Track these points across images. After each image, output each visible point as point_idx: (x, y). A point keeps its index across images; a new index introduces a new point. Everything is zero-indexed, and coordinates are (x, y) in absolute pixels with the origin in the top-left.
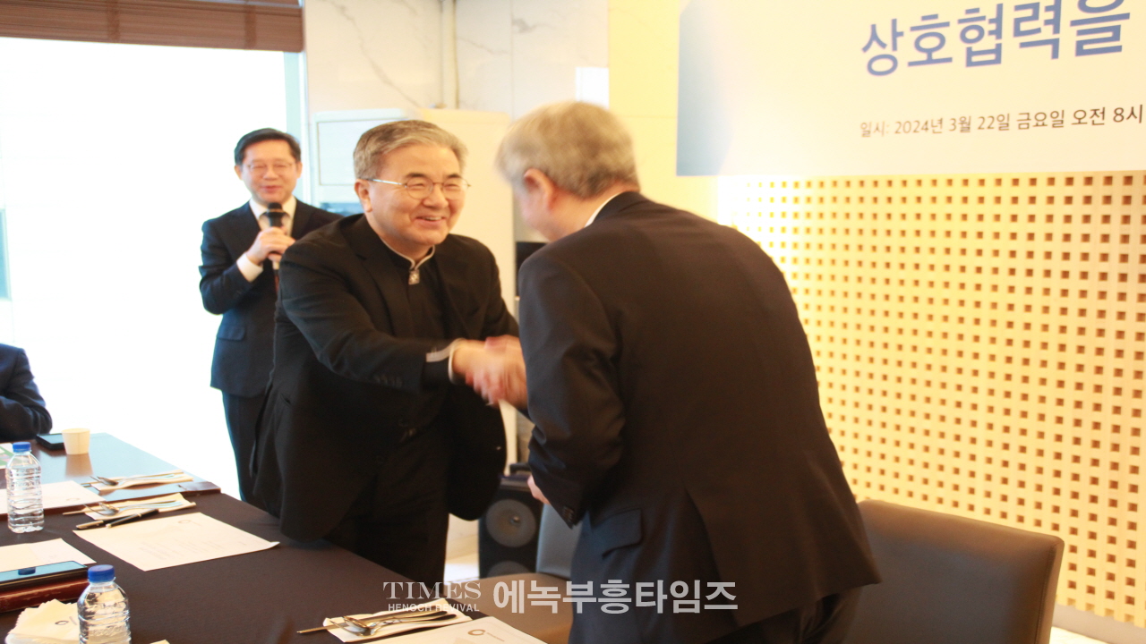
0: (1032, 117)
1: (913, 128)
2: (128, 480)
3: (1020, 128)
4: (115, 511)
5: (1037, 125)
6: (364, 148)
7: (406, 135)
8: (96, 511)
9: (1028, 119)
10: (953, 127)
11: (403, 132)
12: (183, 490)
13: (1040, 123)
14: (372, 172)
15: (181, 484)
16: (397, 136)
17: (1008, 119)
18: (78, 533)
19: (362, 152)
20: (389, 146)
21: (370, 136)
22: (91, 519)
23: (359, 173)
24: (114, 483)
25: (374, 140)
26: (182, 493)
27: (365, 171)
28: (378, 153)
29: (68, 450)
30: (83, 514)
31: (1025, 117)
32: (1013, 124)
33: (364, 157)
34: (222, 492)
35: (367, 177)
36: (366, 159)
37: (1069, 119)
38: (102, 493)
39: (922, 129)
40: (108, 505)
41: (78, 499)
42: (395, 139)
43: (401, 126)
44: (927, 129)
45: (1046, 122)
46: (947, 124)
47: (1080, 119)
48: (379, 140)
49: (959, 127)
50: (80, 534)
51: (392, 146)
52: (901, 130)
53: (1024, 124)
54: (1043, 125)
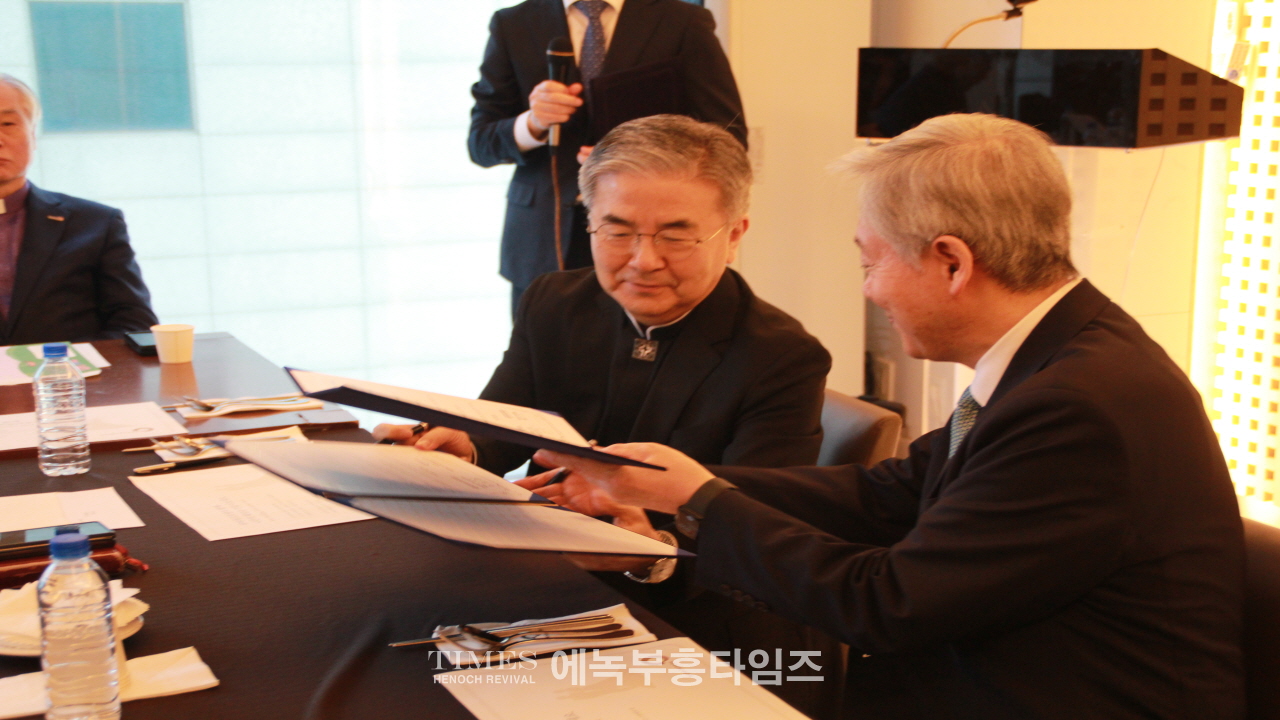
2: (231, 403)
4: (198, 450)
8: (170, 449)
12: (301, 422)
15: (302, 413)
18: (135, 480)
22: (160, 460)
24: (209, 409)
26: (302, 427)
29: (163, 356)
30: (152, 451)
34: (361, 426)
38: (189, 423)
40: (188, 440)
41: (151, 429)
50: (137, 481)
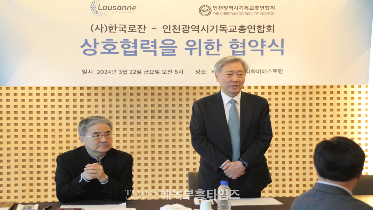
0: (149, 71)
1: (105, 72)
3: (145, 74)
5: (151, 73)
6: (80, 126)
7: (92, 121)
9: (148, 72)
10: (120, 73)
11: (91, 120)
13: (152, 73)
14: (83, 134)
16: (90, 122)
17: (141, 71)
19: (80, 128)
20: (87, 125)
21: (82, 122)
23: (80, 134)
25: (83, 123)
27: (82, 133)
28: (84, 128)
31: (147, 71)
32: (143, 73)
33: (80, 129)
35: (82, 135)
36: (81, 130)
37: (161, 72)
39: (108, 73)
42: (89, 123)
43: (91, 118)
44: (110, 73)
45: (154, 73)
46: (118, 72)
47: (164, 72)
48: (85, 123)
49: (123, 73)
51: (88, 125)
52: (100, 72)
53: (146, 72)
54: (153, 73)
